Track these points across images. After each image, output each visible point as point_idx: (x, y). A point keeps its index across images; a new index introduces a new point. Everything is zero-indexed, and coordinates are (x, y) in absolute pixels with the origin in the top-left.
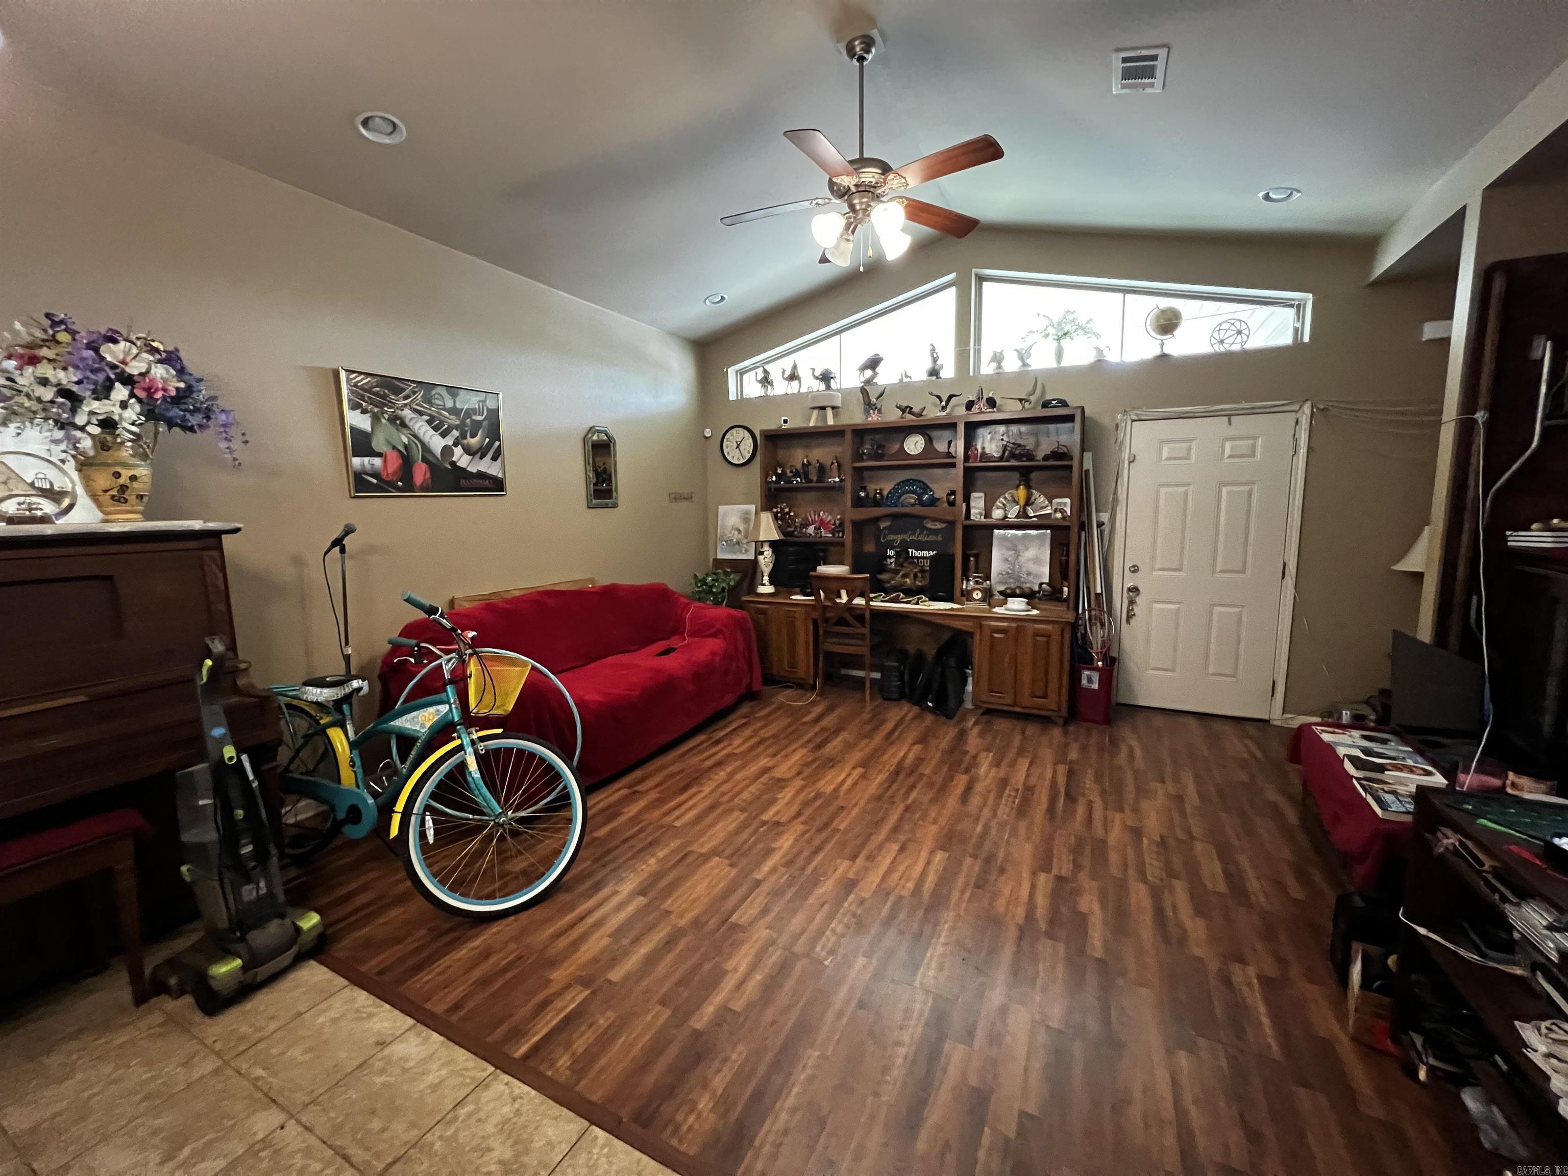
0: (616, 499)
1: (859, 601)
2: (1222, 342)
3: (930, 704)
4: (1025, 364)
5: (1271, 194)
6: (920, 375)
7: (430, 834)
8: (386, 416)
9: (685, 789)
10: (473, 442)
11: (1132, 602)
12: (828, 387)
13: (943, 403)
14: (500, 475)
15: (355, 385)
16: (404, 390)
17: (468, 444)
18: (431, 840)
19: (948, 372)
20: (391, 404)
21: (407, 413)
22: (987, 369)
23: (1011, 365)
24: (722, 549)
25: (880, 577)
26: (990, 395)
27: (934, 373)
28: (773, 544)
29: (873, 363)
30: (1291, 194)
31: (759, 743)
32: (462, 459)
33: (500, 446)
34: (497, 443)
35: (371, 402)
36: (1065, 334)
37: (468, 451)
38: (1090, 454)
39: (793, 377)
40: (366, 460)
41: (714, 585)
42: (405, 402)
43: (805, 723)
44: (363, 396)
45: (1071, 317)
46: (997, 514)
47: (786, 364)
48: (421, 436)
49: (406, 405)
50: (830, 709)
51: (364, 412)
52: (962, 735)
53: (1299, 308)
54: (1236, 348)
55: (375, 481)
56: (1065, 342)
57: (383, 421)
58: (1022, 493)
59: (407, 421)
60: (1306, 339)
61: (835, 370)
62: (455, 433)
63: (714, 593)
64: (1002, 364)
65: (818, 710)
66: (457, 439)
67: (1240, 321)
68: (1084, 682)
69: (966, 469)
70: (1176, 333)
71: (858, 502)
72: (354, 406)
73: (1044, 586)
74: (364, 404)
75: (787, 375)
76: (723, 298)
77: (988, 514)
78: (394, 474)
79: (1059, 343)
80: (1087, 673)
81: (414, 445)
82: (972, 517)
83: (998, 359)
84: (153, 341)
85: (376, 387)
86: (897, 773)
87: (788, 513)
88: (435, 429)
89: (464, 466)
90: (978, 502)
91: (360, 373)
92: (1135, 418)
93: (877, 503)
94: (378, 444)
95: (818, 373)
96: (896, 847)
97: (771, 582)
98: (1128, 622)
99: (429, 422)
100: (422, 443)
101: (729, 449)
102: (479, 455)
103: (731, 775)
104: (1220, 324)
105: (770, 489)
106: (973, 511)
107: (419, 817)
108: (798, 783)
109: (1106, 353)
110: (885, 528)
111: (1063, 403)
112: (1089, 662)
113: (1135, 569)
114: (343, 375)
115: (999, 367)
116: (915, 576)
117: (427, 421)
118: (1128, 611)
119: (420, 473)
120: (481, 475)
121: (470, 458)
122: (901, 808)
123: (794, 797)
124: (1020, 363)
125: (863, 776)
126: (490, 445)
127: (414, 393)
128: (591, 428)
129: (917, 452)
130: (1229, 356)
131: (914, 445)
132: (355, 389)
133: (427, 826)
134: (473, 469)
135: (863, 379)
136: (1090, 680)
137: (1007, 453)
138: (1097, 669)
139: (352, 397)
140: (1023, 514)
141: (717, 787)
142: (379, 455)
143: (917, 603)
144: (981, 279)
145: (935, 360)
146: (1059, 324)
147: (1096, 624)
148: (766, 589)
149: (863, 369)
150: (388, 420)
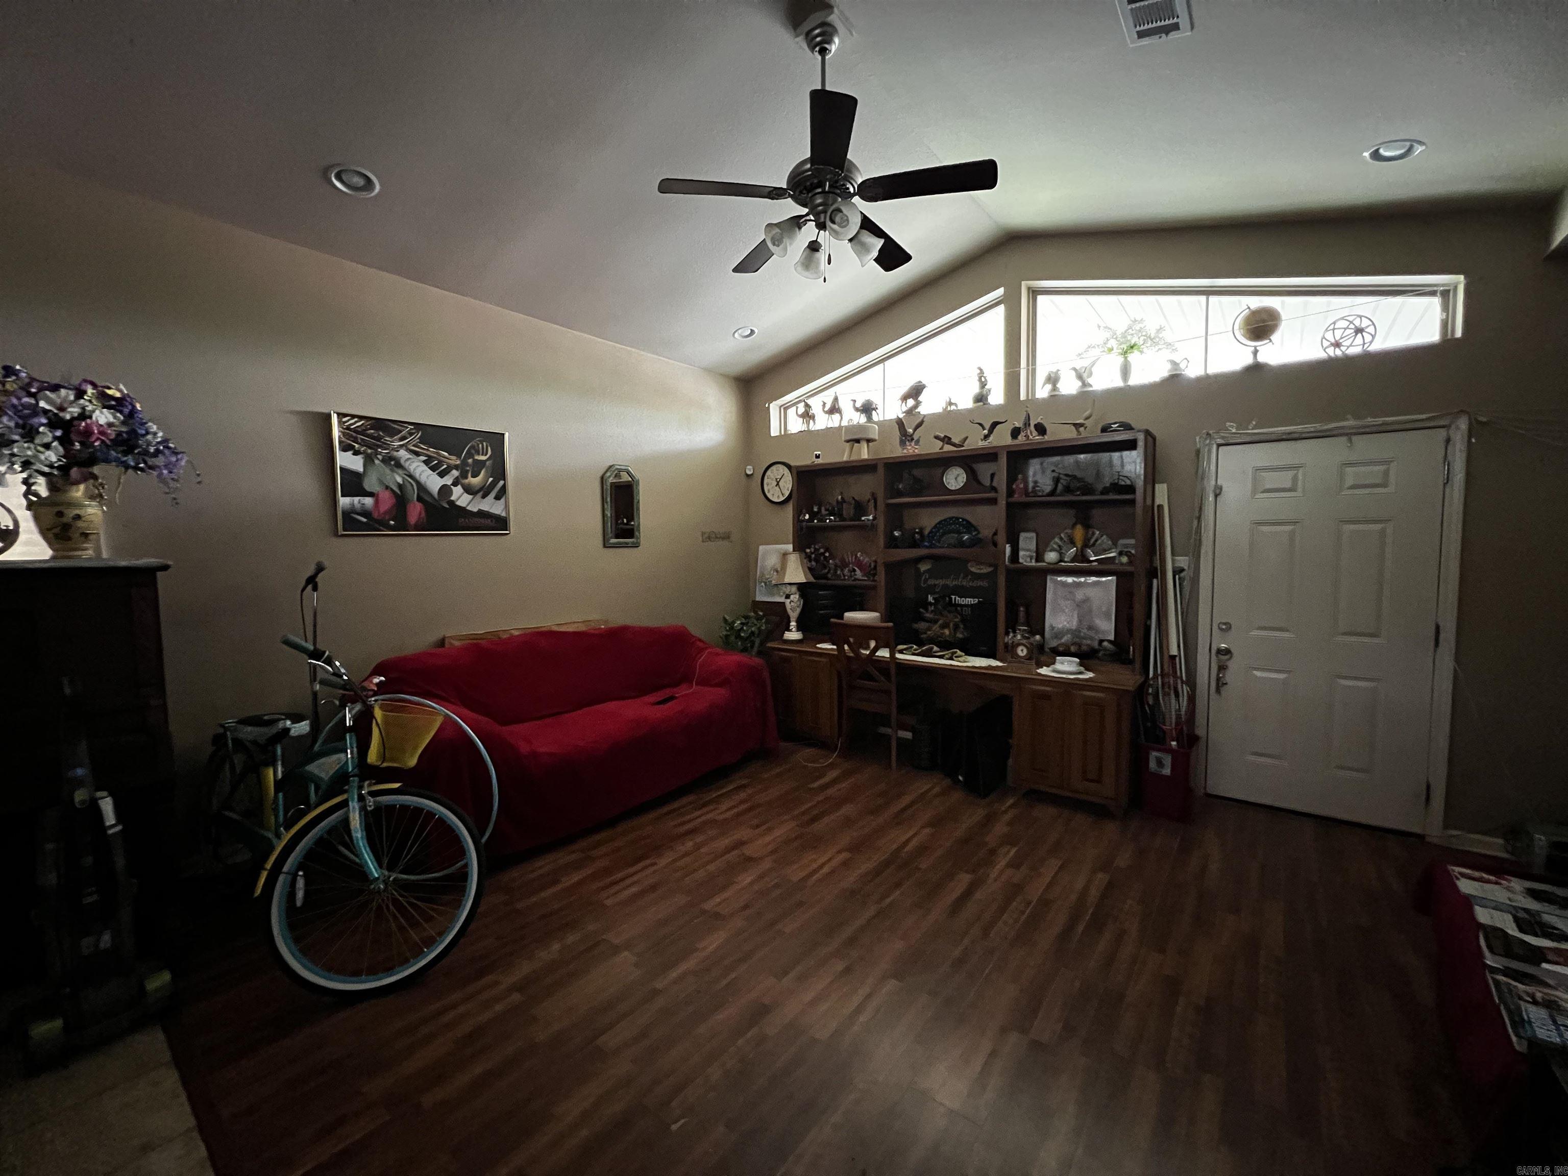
0: (638, 538)
1: (884, 653)
2: (1337, 345)
3: (961, 778)
4: (1085, 384)
5: (1382, 151)
6: (965, 402)
7: (300, 895)
8: (380, 457)
9: (640, 859)
10: (476, 481)
11: (1222, 668)
12: (869, 418)
13: (986, 432)
14: (504, 514)
15: (348, 428)
16: (401, 432)
17: (469, 484)
18: (299, 901)
19: (997, 398)
20: (385, 446)
21: (403, 454)
22: (1042, 392)
23: (1069, 387)
24: (760, 591)
25: (915, 626)
26: (1039, 420)
27: (981, 398)
28: (801, 587)
29: (916, 392)
30: (1410, 150)
31: (750, 809)
32: (461, 498)
33: (504, 486)
34: (502, 483)
35: (363, 443)
36: (1132, 347)
37: (468, 490)
38: (1165, 486)
39: (834, 409)
40: (356, 499)
41: (742, 628)
42: (401, 443)
43: (811, 789)
44: (356, 438)
45: (1138, 327)
46: (1051, 556)
47: (827, 397)
48: (417, 476)
49: (401, 446)
50: (846, 775)
51: (356, 453)
52: (989, 820)
53: (1446, 295)
54: (1355, 350)
55: (364, 520)
56: (1133, 357)
57: (377, 462)
58: (1079, 533)
59: (402, 462)
60: (1459, 334)
61: (877, 400)
62: (455, 473)
63: (741, 638)
64: (1058, 386)
65: (833, 774)
66: (457, 478)
67: (1361, 317)
68: (1153, 765)
69: (1009, 505)
70: (1275, 337)
71: (892, 543)
72: (345, 448)
73: (1105, 644)
74: (357, 446)
75: (827, 407)
76: (752, 332)
77: (1039, 557)
78: (386, 513)
79: (1126, 358)
80: (1154, 754)
81: (408, 485)
82: (1021, 560)
83: (1053, 380)
84: (109, 388)
85: (370, 429)
86: (887, 864)
87: (823, 554)
88: (433, 469)
89: (464, 505)
90: (1028, 542)
91: (353, 416)
92: (1220, 441)
93: (914, 545)
94: (370, 483)
95: (859, 404)
96: (840, 966)
97: (799, 629)
98: (1218, 691)
99: (426, 462)
100: (418, 483)
101: (770, 487)
102: (481, 493)
103: (698, 847)
104: (1334, 323)
105: (802, 528)
106: (1021, 553)
107: (289, 877)
108: (767, 864)
109: (1182, 366)
110: (925, 572)
111: (1127, 427)
112: (1159, 740)
113: (1227, 627)
114: (335, 419)
115: (1055, 388)
116: (956, 627)
117: (424, 462)
118: (1218, 679)
119: (415, 511)
120: (481, 514)
121: (471, 497)
122: (872, 910)
123: (752, 883)
124: (1080, 384)
125: (845, 864)
126: (494, 485)
127: (411, 434)
128: (611, 467)
129: (958, 487)
130: (1348, 362)
131: (955, 479)
132: (347, 431)
133: (297, 886)
134: (474, 508)
135: (905, 409)
136: (1160, 763)
137: (1060, 487)
138: (1169, 751)
139: (343, 439)
140: (1081, 557)
141: (674, 861)
142: (370, 494)
143: (951, 659)
144: (1034, 293)
145: (983, 385)
146: (1124, 335)
147: (1169, 694)
148: (793, 635)
149: (905, 398)
150: (383, 461)
